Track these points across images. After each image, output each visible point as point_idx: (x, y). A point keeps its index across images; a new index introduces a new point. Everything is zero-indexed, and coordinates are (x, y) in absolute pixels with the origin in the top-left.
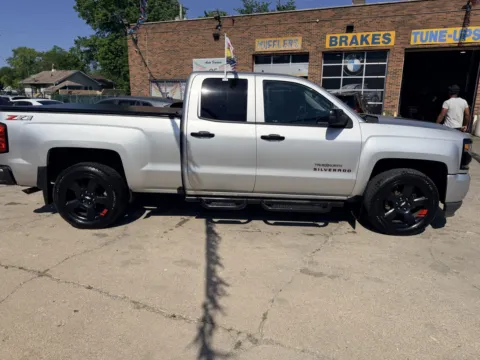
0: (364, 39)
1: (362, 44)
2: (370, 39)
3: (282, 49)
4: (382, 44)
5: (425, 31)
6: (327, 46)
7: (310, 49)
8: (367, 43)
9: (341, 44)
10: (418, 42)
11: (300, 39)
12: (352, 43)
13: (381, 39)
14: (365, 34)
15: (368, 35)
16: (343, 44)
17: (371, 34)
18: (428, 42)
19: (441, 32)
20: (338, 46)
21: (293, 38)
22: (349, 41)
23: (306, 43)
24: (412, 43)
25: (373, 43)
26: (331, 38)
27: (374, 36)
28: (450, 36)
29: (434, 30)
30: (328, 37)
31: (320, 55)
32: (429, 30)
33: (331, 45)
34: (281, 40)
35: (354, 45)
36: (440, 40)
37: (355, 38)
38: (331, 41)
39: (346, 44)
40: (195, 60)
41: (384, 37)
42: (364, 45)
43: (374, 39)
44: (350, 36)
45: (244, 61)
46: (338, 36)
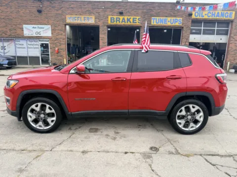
0: (128, 20)
1: (127, 22)
2: (131, 20)
3: (83, 22)
4: (137, 23)
5: (158, 18)
6: (109, 22)
7: (100, 23)
8: (130, 22)
9: (116, 22)
10: (155, 24)
11: (93, 17)
12: (122, 22)
13: (137, 21)
14: (129, 17)
15: (130, 18)
16: (118, 22)
17: (132, 17)
18: (159, 24)
19: (165, 19)
20: (115, 23)
21: (89, 16)
22: (121, 21)
23: (97, 20)
24: (152, 24)
25: (133, 22)
26: (111, 18)
27: (133, 18)
28: (169, 21)
29: (162, 18)
30: (109, 17)
31: (106, 27)
32: (160, 18)
33: (111, 22)
34: (83, 17)
35: (123, 23)
36: (165, 23)
37: (124, 19)
38: (111, 20)
39: (119, 22)
40: (24, 26)
41: (138, 19)
42: (129, 23)
43: (133, 20)
44: (121, 18)
45: (60, 28)
46: (115, 17)
